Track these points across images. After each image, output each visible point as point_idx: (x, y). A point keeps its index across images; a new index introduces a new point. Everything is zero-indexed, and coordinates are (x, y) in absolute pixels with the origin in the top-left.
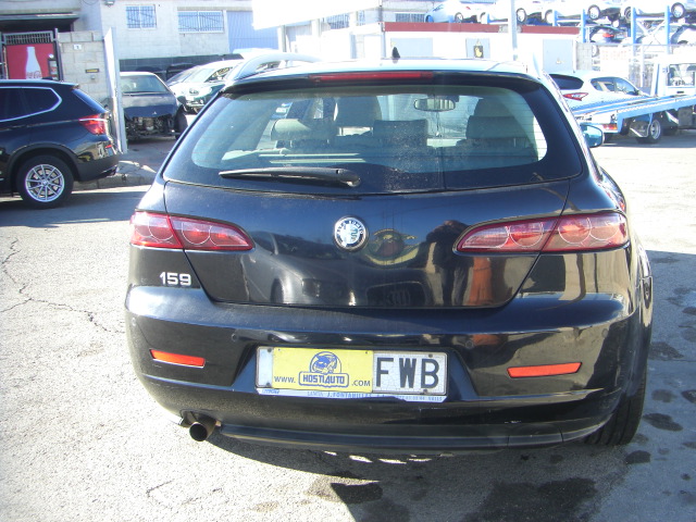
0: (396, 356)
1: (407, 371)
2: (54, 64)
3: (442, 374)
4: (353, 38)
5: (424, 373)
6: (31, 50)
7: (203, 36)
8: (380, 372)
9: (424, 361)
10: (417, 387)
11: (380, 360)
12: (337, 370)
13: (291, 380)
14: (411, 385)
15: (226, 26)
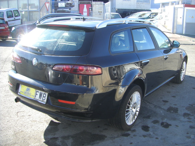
0: (40, 91)
1: (41, 95)
2: (91, 10)
3: (46, 97)
4: (174, 8)
5: (43, 97)
6: (85, 6)
7: (144, 4)
8: (36, 94)
9: (44, 94)
10: (42, 100)
11: (37, 92)
12: (30, 92)
13: (23, 92)
14: (41, 99)
15: (150, 2)
